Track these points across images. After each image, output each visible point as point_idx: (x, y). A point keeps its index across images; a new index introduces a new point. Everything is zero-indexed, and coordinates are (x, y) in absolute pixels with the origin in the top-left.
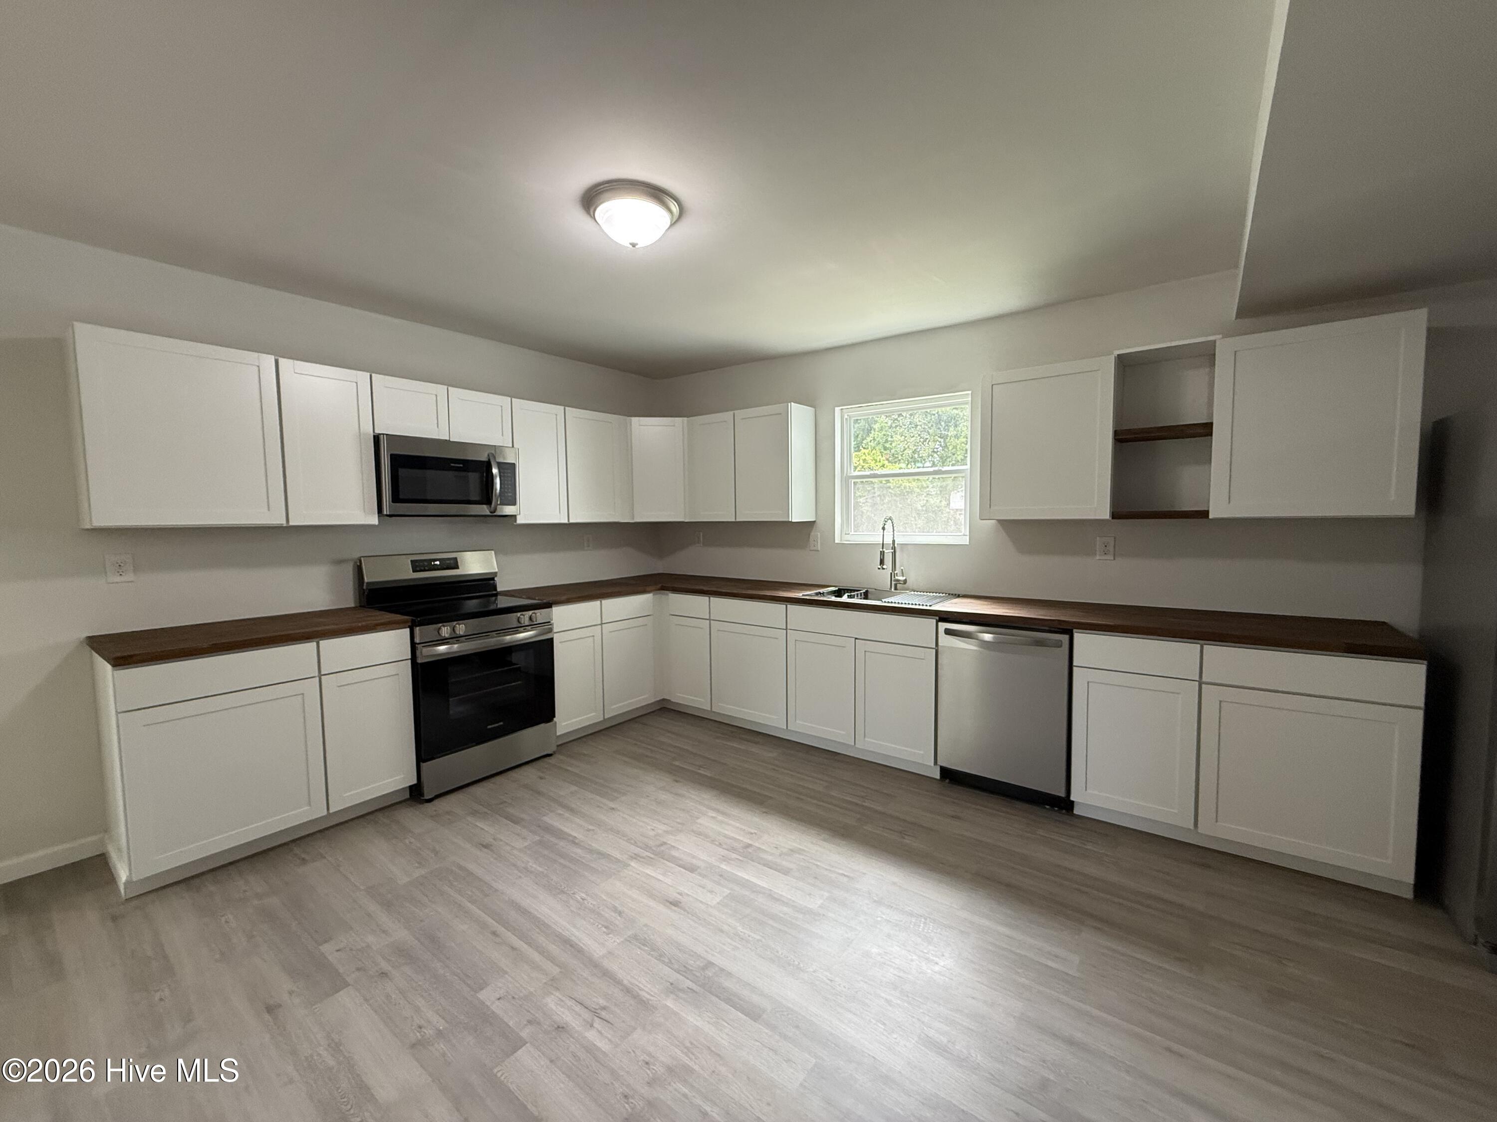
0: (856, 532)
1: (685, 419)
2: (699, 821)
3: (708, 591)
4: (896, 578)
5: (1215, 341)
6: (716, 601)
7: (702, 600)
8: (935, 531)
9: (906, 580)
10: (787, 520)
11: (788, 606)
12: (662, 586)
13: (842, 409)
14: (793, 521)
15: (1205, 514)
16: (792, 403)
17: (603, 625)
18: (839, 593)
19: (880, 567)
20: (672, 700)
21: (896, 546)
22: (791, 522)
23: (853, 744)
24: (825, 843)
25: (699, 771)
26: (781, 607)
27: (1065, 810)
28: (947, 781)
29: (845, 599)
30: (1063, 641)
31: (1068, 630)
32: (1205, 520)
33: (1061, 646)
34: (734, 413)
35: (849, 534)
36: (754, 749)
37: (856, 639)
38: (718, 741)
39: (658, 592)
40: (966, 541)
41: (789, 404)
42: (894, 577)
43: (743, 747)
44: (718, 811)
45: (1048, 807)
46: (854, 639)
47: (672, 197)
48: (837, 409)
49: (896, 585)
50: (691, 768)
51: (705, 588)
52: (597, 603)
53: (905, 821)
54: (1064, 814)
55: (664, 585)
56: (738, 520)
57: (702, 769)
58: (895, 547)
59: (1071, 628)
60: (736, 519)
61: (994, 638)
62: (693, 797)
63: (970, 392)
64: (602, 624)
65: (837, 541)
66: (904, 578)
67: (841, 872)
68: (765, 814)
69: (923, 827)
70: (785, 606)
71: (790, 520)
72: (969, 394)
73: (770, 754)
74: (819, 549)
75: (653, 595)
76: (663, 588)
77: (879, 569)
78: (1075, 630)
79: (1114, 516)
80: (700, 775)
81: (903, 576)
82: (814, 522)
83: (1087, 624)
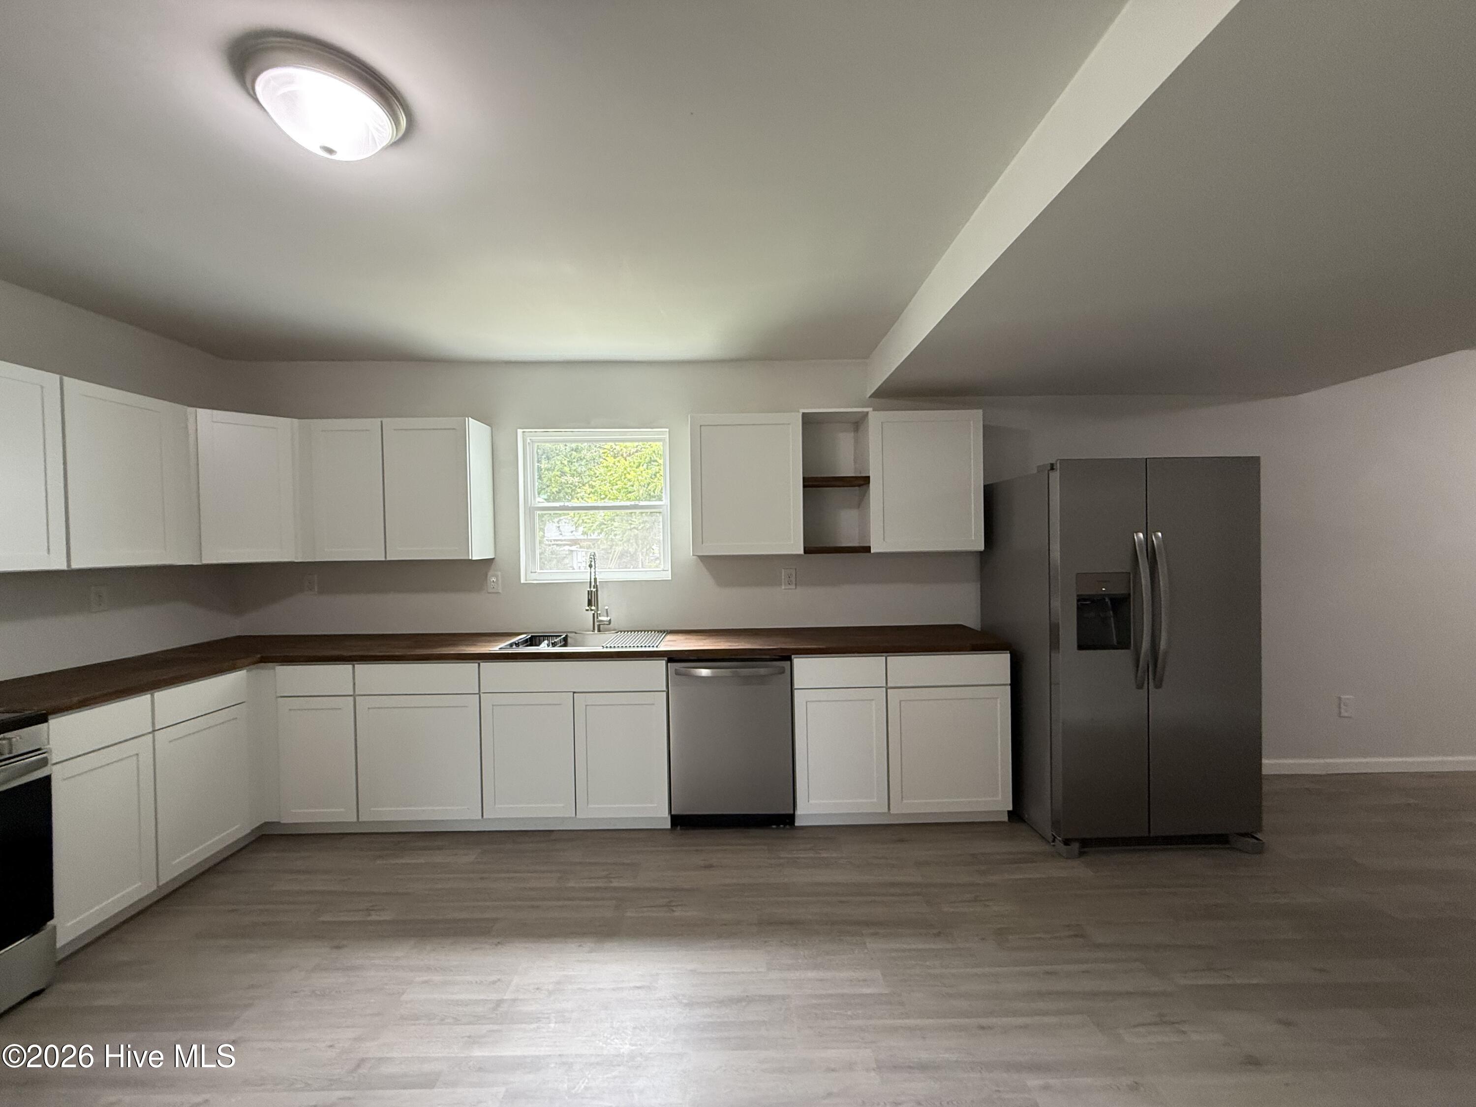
0: (542, 569)
1: (295, 421)
2: (405, 997)
3: (350, 657)
4: (600, 618)
5: (867, 413)
6: (364, 670)
7: (344, 670)
8: (632, 567)
9: (610, 620)
10: (466, 558)
11: (481, 664)
12: (262, 657)
13: (524, 432)
14: (473, 559)
15: (867, 549)
16: (470, 418)
17: (156, 733)
18: (533, 641)
19: (588, 608)
20: (282, 822)
21: (598, 584)
22: (471, 560)
23: (574, 815)
24: (594, 954)
25: (369, 918)
26: (471, 667)
27: (789, 825)
28: (679, 828)
29: (544, 647)
30: (786, 668)
31: (786, 656)
32: (868, 554)
33: (783, 672)
34: (382, 422)
35: (535, 572)
36: (439, 858)
37: (574, 693)
38: (378, 862)
39: (252, 667)
40: (668, 576)
41: (467, 419)
42: (597, 618)
43: (422, 860)
44: (428, 969)
45: (774, 827)
46: (572, 693)
47: (401, 105)
48: (520, 431)
49: (599, 626)
50: (356, 919)
51: (346, 653)
52: (145, 698)
53: (665, 889)
54: (787, 829)
55: (264, 655)
56: (388, 559)
57: (372, 912)
58: (597, 586)
59: (789, 654)
60: (386, 557)
61: (712, 673)
62: (377, 962)
63: (667, 430)
64: (154, 731)
65: (523, 581)
66: (609, 618)
67: (632, 985)
68: (500, 946)
69: (683, 890)
70: (477, 664)
71: (470, 558)
72: (666, 431)
73: (466, 858)
74: (500, 591)
75: (247, 671)
76: (266, 660)
77: (587, 610)
78: (793, 656)
79: (807, 551)
80: (371, 923)
81: (607, 616)
82: (493, 559)
83: (804, 649)
